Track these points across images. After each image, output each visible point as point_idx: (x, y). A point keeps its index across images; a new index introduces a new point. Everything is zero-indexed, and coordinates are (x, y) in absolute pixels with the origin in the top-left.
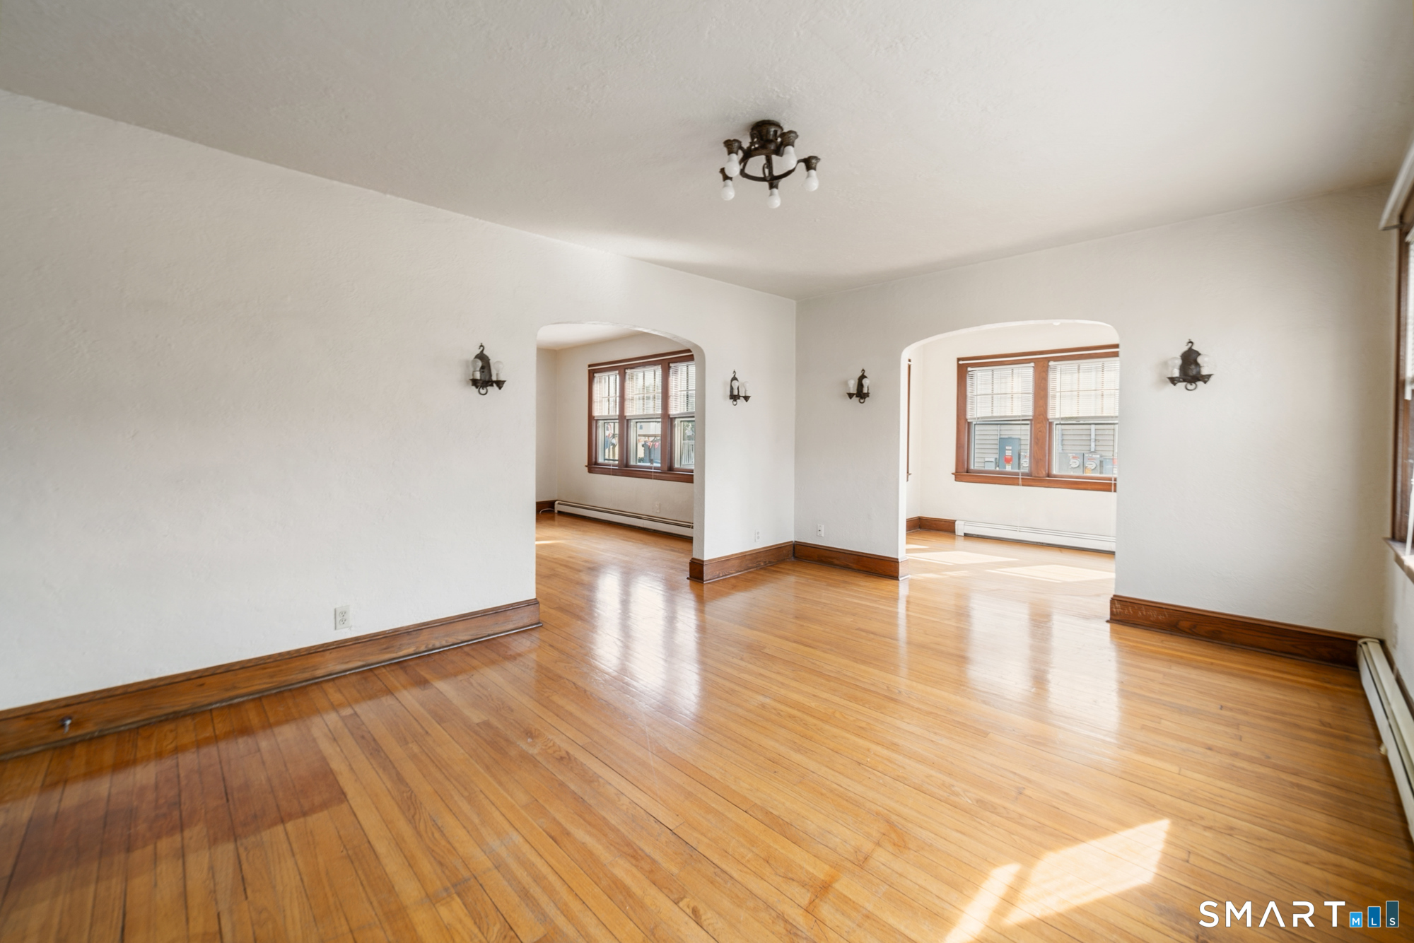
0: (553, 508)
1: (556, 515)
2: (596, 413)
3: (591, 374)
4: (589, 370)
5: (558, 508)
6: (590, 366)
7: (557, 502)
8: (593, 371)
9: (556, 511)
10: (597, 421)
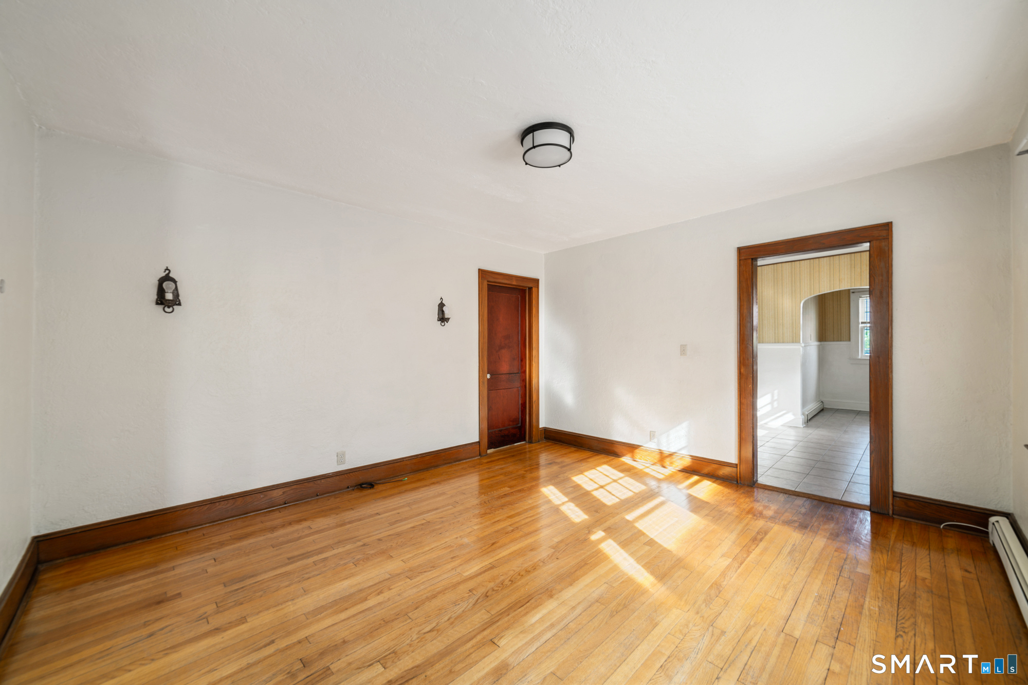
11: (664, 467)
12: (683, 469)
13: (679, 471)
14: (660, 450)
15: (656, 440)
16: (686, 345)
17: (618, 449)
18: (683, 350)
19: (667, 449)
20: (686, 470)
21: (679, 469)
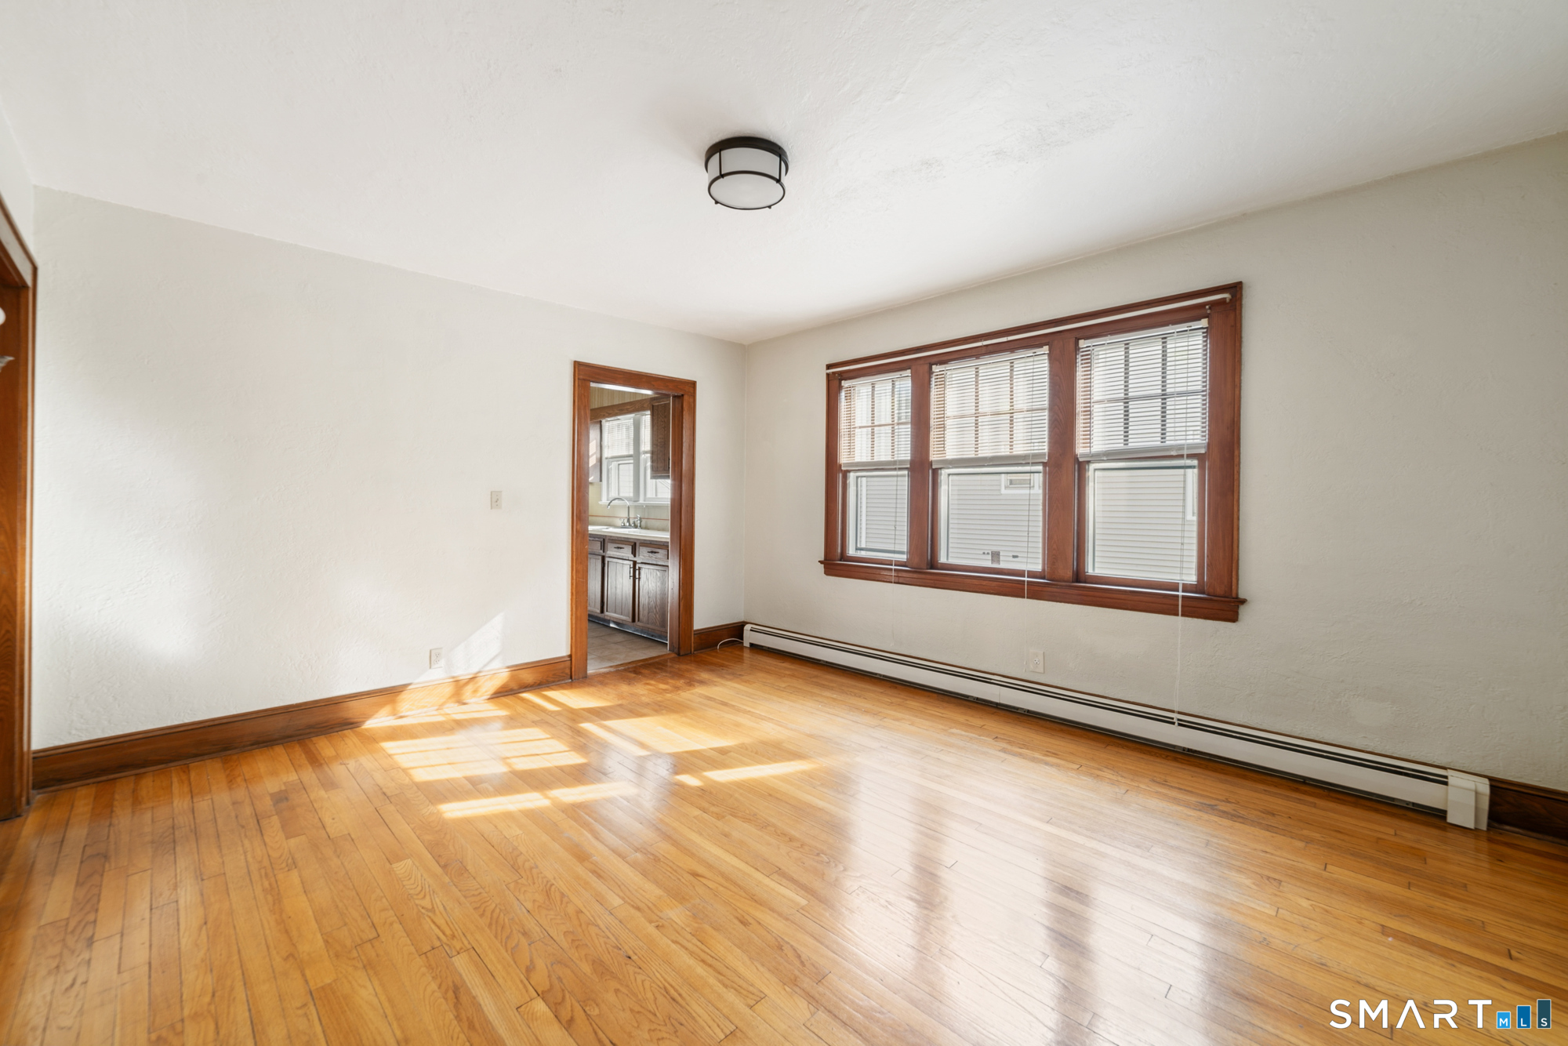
0: (741, 637)
1: (747, 654)
2: (843, 459)
3: (835, 383)
4: (828, 375)
5: (749, 637)
6: (829, 367)
7: (747, 627)
8: (837, 378)
9: (746, 644)
10: (845, 474)
11: (465, 704)
12: (496, 693)
13: (489, 699)
14: (453, 677)
15: (442, 663)
16: (501, 492)
17: (354, 709)
18: (495, 500)
19: (463, 672)
20: (500, 692)
21: (488, 697)
